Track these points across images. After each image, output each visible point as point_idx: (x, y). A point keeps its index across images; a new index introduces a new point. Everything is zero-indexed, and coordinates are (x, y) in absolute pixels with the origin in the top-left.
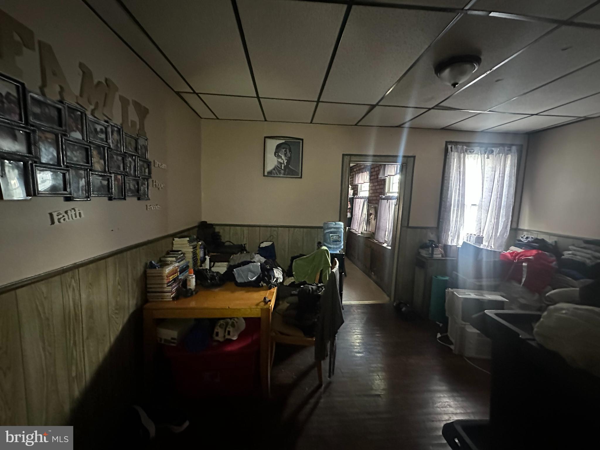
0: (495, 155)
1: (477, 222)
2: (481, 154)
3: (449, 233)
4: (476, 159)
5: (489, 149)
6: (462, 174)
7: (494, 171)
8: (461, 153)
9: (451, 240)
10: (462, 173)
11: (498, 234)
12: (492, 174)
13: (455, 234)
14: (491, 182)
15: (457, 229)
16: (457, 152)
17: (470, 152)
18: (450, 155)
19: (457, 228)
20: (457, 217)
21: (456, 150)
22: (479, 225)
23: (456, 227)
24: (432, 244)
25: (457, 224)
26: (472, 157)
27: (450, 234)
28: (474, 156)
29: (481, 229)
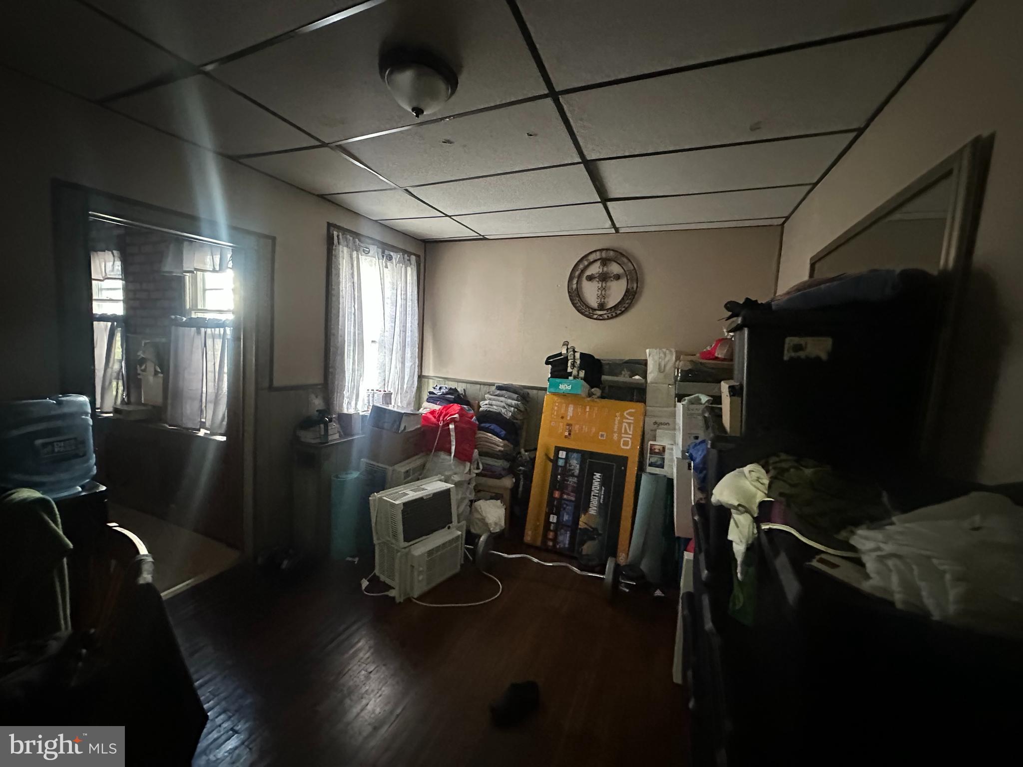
0: (395, 264)
1: (380, 369)
2: (379, 259)
3: (344, 392)
4: (374, 265)
5: (387, 252)
6: (357, 287)
7: (396, 288)
8: (353, 251)
9: (347, 403)
10: (356, 285)
11: (405, 386)
12: (393, 293)
13: (353, 392)
14: (392, 306)
15: (354, 385)
16: (347, 246)
17: (364, 251)
18: (337, 251)
19: (354, 383)
20: (354, 364)
21: (345, 243)
22: (382, 374)
23: (353, 380)
24: (324, 417)
25: (355, 374)
26: (367, 260)
27: (346, 393)
28: (369, 260)
29: (385, 380)
